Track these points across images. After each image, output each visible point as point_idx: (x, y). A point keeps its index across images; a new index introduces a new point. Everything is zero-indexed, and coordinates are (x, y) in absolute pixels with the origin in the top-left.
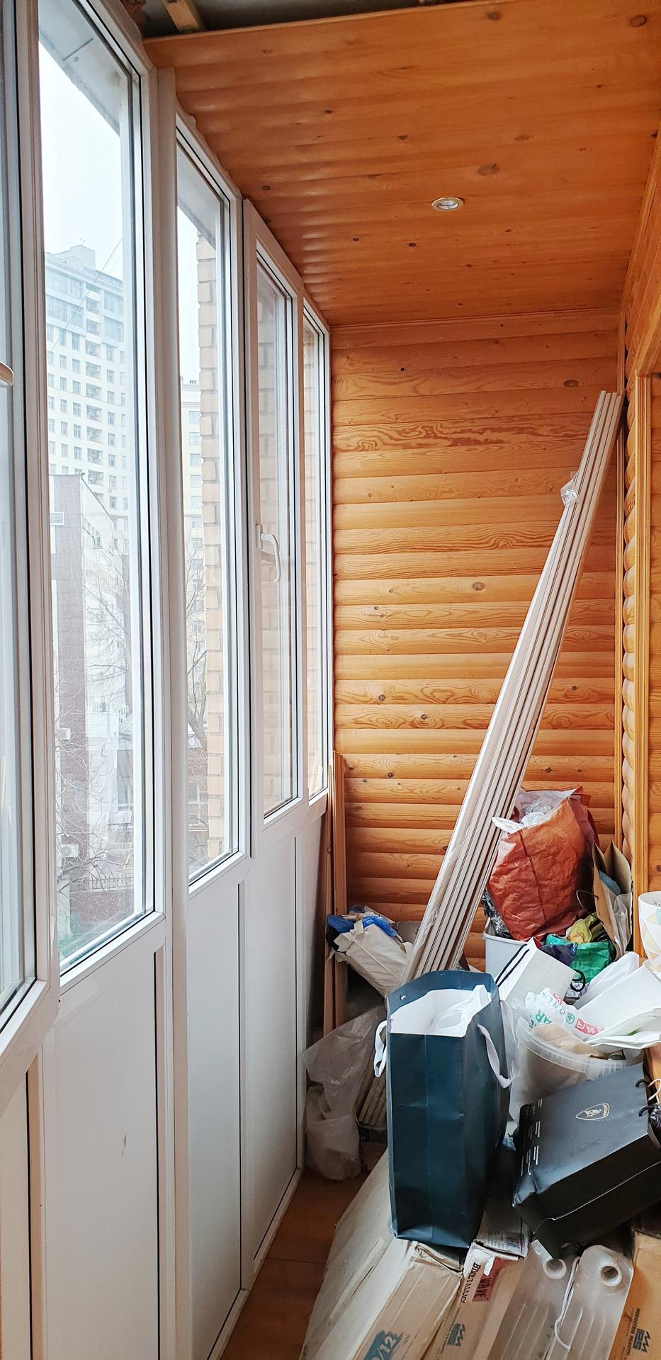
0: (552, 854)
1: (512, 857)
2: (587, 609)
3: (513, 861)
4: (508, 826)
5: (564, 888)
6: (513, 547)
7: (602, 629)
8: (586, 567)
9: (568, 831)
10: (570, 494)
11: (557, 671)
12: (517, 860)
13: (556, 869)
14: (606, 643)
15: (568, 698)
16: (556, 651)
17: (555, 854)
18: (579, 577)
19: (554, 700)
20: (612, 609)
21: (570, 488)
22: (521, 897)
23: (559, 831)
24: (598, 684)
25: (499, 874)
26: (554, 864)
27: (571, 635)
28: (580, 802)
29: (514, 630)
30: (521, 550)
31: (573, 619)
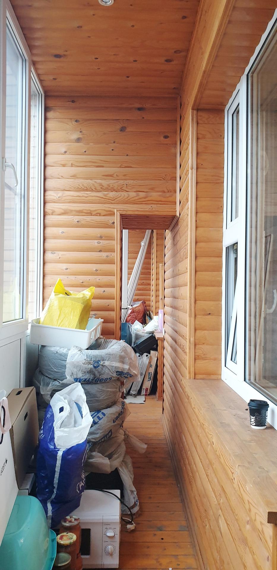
0: (138, 312)
1: (131, 313)
2: (146, 266)
3: (131, 314)
4: (130, 307)
5: (141, 319)
6: (132, 253)
7: (149, 271)
8: (146, 258)
9: (141, 308)
10: (142, 244)
11: (140, 279)
12: (132, 313)
13: (139, 315)
14: (149, 273)
15: (142, 284)
16: (139, 275)
17: (139, 312)
18: (144, 260)
19: (138, 285)
20: (150, 267)
21: (142, 242)
22: (132, 321)
23: (140, 308)
24: (148, 281)
25: (128, 316)
26: (139, 314)
27: (143, 272)
28: (144, 303)
29: (132, 270)
30: (132, 254)
31: (143, 268)
